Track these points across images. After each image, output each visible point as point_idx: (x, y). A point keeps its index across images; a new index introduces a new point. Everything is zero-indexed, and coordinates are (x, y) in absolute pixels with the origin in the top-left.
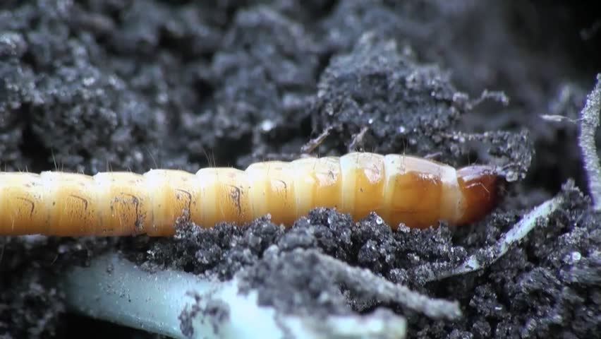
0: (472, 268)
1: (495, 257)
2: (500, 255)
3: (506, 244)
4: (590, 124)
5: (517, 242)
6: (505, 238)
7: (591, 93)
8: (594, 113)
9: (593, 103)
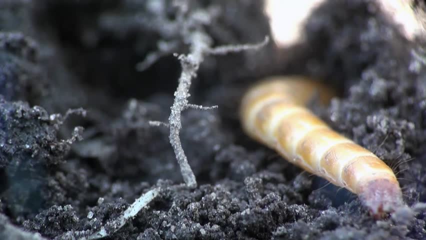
0: (102, 236)
1: (117, 228)
2: (120, 227)
3: (125, 219)
4: (176, 127)
5: (132, 218)
6: (123, 215)
7: (173, 106)
8: (178, 119)
9: (176, 112)
